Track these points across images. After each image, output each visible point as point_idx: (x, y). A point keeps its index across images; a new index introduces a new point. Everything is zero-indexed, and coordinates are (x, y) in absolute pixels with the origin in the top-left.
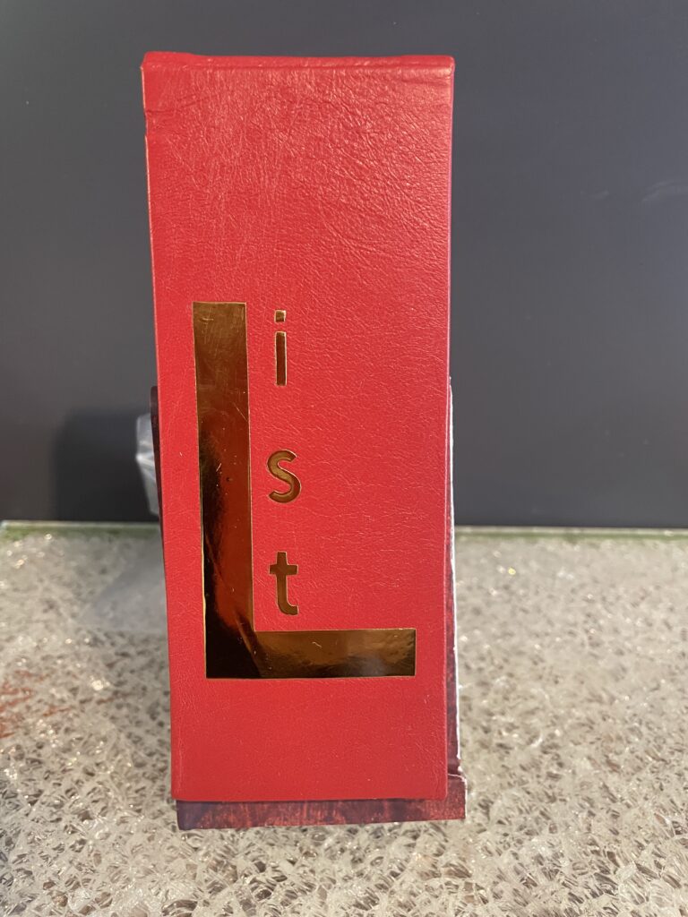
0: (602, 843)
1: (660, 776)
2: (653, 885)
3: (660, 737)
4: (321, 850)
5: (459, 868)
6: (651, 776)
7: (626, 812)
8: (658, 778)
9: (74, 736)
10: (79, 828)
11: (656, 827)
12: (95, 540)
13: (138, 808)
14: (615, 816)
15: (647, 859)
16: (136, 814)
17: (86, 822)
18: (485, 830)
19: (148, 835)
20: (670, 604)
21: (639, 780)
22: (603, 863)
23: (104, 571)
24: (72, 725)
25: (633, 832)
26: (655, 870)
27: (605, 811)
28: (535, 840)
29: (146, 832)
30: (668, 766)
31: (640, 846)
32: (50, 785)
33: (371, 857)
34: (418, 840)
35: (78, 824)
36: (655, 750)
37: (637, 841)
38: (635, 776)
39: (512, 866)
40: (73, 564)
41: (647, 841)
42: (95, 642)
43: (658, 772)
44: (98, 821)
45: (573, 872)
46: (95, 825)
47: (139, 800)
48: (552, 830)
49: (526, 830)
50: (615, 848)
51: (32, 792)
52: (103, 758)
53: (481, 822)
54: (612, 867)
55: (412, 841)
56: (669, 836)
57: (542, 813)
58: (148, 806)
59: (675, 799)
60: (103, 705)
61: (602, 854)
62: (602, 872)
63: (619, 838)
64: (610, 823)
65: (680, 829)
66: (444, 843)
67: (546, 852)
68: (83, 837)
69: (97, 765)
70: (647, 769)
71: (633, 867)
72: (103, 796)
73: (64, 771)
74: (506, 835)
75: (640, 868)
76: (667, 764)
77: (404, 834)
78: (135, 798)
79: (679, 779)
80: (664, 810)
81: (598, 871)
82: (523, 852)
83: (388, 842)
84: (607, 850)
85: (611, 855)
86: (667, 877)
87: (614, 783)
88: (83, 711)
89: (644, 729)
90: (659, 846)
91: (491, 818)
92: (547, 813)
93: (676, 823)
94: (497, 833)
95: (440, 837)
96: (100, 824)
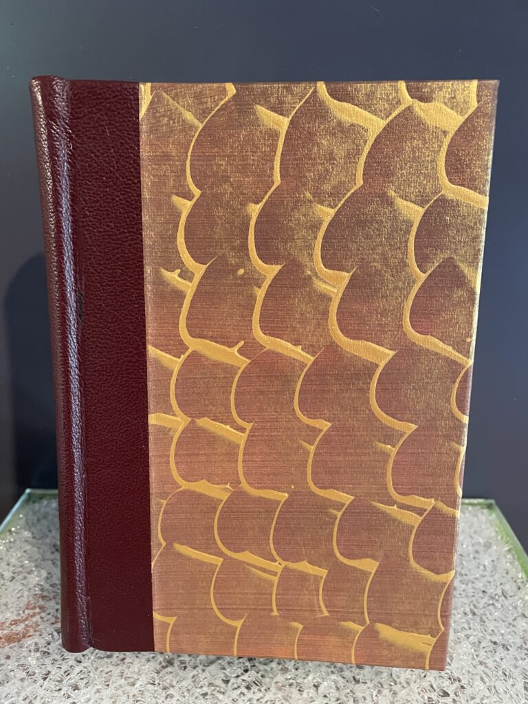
32: (55, 668)
44: (83, 691)
51: (44, 672)
72: (86, 676)
96: (84, 693)
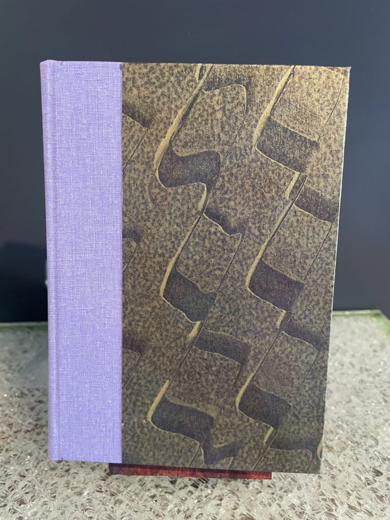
0: (327, 494)
1: (356, 452)
2: (358, 516)
3: (353, 429)
4: (166, 513)
5: (248, 516)
6: (351, 453)
7: (339, 474)
8: (355, 453)
9: (11, 454)
10: (18, 510)
11: (356, 482)
12: (19, 333)
13: (53, 495)
14: (333, 477)
15: (353, 501)
16: (53, 499)
17: (22, 506)
18: (261, 492)
19: (61, 511)
20: (352, 353)
21: (344, 455)
22: (328, 505)
23: (25, 352)
24: (10, 447)
25: (344, 486)
26: (358, 507)
27: (327, 475)
28: (290, 495)
29: (59, 509)
30: (360, 446)
31: (349, 493)
33: (196, 514)
34: (223, 501)
35: (17, 508)
36: (352, 437)
37: (346, 491)
38: (342, 453)
39: (277, 512)
40: (6, 348)
41: (352, 491)
42: (22, 395)
43: (354, 450)
45: (312, 512)
46: (28, 507)
47: (54, 491)
48: (299, 488)
49: (283, 490)
50: (335, 496)
52: (30, 466)
53: (258, 487)
54: (334, 507)
55: (219, 502)
56: (364, 486)
57: (292, 479)
58: (60, 494)
59: (365, 465)
60: (28, 433)
61: (328, 500)
62: (329, 510)
63: (336, 490)
64: (330, 481)
65: (369, 482)
66: (238, 502)
67: (296, 502)
68: (21, 515)
69: (27, 470)
70: (349, 449)
71: (346, 506)
73: (7, 475)
74: (273, 494)
75: (350, 507)
76: (359, 444)
77: (215, 497)
78: (51, 489)
79: (366, 453)
80: (360, 472)
81: (326, 510)
82: (283, 503)
83: (204, 505)
84: (330, 497)
85: (333, 500)
86: (365, 511)
87: (331, 458)
88: (16, 438)
89: (344, 426)
90: (359, 493)
91: (264, 485)
92: (295, 479)
93: (367, 478)
94: (268, 493)
95: (235, 498)
